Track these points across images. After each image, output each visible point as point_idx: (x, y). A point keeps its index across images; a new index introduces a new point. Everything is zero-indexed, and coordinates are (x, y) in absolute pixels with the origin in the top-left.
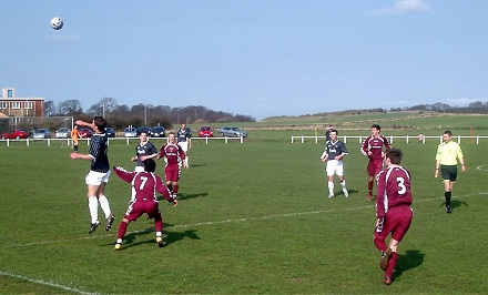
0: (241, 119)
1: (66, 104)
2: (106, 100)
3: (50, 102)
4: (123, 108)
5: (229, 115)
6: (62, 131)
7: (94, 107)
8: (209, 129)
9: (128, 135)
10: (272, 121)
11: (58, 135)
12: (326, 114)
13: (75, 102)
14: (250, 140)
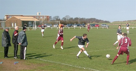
0: (106, 22)
1: (55, 17)
2: (67, 16)
3: (51, 17)
4: (72, 18)
5: (103, 21)
6: (55, 25)
7: (63, 18)
8: (98, 25)
9: (74, 26)
10: (115, 22)
11: (54, 26)
12: (131, 21)
13: (58, 17)
14: (110, 28)
